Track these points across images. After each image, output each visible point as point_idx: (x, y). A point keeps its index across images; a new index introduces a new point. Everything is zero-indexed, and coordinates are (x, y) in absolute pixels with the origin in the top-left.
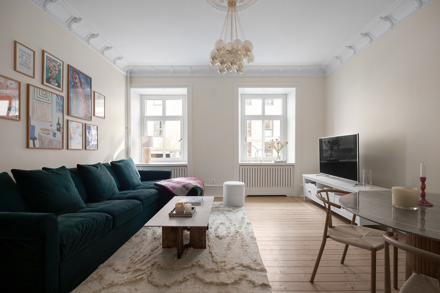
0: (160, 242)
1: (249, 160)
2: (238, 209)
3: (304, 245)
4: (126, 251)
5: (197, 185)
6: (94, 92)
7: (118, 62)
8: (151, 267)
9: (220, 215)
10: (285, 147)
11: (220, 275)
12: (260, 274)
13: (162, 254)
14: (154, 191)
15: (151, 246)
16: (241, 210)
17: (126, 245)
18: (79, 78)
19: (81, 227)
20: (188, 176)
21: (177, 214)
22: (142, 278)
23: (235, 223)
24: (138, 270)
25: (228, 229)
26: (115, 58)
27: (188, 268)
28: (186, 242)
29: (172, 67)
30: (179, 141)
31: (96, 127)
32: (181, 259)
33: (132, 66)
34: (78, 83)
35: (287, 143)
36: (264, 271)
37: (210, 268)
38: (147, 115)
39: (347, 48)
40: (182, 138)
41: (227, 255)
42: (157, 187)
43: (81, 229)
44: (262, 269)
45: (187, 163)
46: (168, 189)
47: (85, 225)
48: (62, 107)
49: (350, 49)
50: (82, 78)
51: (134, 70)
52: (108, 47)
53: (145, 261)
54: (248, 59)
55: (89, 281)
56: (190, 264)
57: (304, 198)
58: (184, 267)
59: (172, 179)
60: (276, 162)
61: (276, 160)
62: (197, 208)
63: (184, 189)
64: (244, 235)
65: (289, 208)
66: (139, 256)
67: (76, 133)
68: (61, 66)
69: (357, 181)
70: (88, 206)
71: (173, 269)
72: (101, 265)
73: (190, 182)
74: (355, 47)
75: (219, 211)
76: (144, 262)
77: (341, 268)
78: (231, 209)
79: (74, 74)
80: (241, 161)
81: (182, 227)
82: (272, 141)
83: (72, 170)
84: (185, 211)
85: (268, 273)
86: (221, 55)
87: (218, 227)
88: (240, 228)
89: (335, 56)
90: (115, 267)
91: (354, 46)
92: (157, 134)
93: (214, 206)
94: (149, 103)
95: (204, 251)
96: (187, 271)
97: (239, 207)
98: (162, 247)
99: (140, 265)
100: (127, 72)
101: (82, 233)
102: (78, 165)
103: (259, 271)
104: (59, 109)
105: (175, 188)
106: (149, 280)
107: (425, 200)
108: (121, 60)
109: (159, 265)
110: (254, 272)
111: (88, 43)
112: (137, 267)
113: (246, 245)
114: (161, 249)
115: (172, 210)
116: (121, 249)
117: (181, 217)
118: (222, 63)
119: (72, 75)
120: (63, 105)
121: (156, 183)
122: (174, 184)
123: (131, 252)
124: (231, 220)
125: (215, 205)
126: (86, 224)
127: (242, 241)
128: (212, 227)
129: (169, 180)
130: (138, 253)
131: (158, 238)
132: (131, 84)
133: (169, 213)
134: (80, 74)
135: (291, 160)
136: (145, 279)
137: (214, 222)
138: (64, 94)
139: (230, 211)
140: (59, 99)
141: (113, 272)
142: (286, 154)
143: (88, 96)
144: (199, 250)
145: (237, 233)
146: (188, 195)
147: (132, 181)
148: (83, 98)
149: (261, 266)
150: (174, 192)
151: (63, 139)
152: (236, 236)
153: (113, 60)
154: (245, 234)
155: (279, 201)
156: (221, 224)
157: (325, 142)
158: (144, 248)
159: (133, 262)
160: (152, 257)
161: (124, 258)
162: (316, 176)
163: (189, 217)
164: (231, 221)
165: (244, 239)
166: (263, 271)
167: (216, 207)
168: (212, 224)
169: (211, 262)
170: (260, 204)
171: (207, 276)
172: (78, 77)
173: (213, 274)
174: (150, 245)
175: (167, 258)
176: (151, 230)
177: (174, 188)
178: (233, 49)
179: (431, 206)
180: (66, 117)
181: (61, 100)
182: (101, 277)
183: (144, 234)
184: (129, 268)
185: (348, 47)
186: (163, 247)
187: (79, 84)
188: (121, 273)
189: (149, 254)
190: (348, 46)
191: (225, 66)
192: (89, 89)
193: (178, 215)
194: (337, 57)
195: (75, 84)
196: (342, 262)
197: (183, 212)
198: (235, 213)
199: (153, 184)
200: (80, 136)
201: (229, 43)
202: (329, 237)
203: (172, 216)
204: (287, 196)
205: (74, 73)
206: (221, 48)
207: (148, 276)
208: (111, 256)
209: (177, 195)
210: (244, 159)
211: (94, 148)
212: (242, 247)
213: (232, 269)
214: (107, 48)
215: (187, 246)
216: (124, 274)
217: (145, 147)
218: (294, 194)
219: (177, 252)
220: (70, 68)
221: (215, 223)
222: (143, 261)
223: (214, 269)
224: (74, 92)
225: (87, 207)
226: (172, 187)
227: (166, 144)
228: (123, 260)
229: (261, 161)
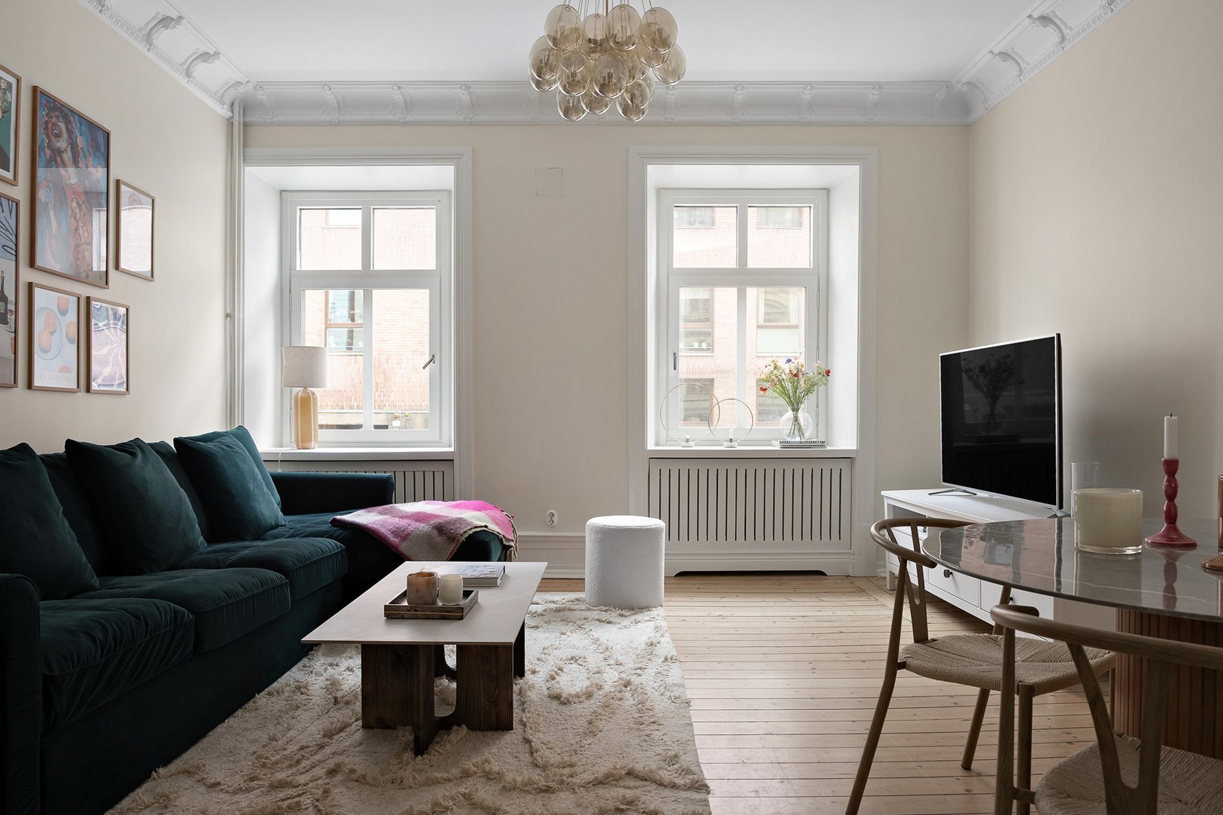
0: (353, 710)
1: (688, 437)
2: (639, 617)
3: (854, 721)
4: (238, 734)
5: (486, 526)
6: (118, 182)
7: (201, 69)
8: (326, 779)
9: (569, 633)
10: (822, 389)
11: (552, 799)
12: (685, 796)
13: (361, 744)
14: (329, 544)
15: (324, 723)
16: (647, 618)
17: (236, 720)
18: (70, 132)
19: (99, 635)
20: (457, 496)
21: (412, 608)
22: (298, 804)
23: (621, 659)
24: (282, 785)
25: (595, 675)
26: (189, 58)
27: (449, 780)
28: (442, 712)
29: (398, 85)
30: (424, 368)
31: (122, 311)
32: (425, 756)
33: (251, 86)
34: (66, 150)
35: (828, 373)
36: (701, 789)
37: (523, 781)
38: (304, 268)
39: (1034, 23)
40: (433, 356)
41: (581, 749)
42: (340, 532)
43: (100, 640)
44: (696, 782)
45: (452, 449)
46: (381, 537)
47: (110, 630)
48: (13, 238)
49: (1045, 27)
50: (78, 135)
51: (259, 97)
52: (168, 17)
53: (305, 763)
54: (664, 69)
55: (125, 809)
56: (455, 771)
57: (888, 579)
58: (437, 778)
59: (396, 505)
60: (785, 445)
61: (789, 440)
62: (484, 596)
63: (439, 540)
64: (650, 694)
65: (827, 613)
66: (285, 749)
67: (55, 331)
68: (11, 92)
69: (1055, 505)
70: (107, 584)
71: (399, 783)
72: (161, 770)
73: (461, 516)
74: (1061, 20)
75: (566, 621)
76: (302, 765)
77: (959, 779)
78: (613, 616)
79: (54, 120)
80: (657, 444)
81: (430, 646)
82: (773, 365)
83: (48, 460)
84: (443, 600)
85: (713, 794)
86: (569, 58)
87: (561, 669)
88: (639, 671)
89: (996, 51)
90: (206, 776)
91: (1056, 16)
92: (337, 344)
93: (553, 606)
94: (310, 221)
95: (506, 737)
96: (446, 789)
97: (642, 609)
98: (361, 724)
99: (290, 772)
100: (233, 104)
101: (105, 653)
102: (69, 443)
103: (684, 790)
104: (3, 246)
105: (408, 534)
106: (319, 810)
107: (1175, 529)
108: (212, 62)
109: (352, 771)
110: (666, 792)
111: (100, 8)
112: (281, 775)
113: (652, 720)
114: (358, 730)
115: (395, 597)
116: (220, 729)
117: (427, 618)
118: (572, 84)
119: (46, 123)
120: (17, 230)
121: (338, 517)
122: (403, 522)
123: (257, 738)
124: (607, 649)
125: (554, 602)
126: (115, 627)
127: (639, 711)
128: (537, 669)
129: (386, 509)
130: (280, 743)
131: (345, 699)
132: (246, 149)
133: (387, 604)
134: (72, 119)
135: (845, 439)
136: (308, 808)
137: (545, 654)
138: (20, 192)
139: (609, 623)
140: (3, 211)
141: (202, 789)
142: (824, 416)
143: (99, 194)
144: (489, 734)
145: (626, 687)
146: (455, 557)
147: (251, 508)
148: (82, 205)
149: (692, 777)
150: (404, 547)
151: (15, 353)
152: (619, 695)
153: (186, 61)
154: (654, 691)
155: (796, 592)
156: (572, 662)
157: (967, 371)
158: (298, 727)
159: (264, 764)
160: (328, 752)
161: (235, 754)
162: (930, 494)
163: (453, 619)
164: (608, 653)
165: (648, 704)
166: (697, 788)
167: (558, 610)
168: (538, 660)
169: (527, 766)
170: (723, 600)
171: (512, 802)
172: (64, 130)
173: (529, 797)
174: (320, 722)
175: (377, 755)
176: (321, 678)
177: (403, 535)
178: (611, 36)
179: (1192, 546)
180: (27, 275)
181: (11, 212)
182: (164, 801)
183: (298, 688)
184: (252, 779)
185: (1038, 19)
186: (365, 726)
187: (67, 156)
188: (227, 792)
189: (317, 745)
190: (1036, 15)
191: (582, 95)
192: (100, 172)
193: (415, 611)
194: (1005, 55)
195: (55, 157)
196: (967, 765)
197: (434, 602)
198: (625, 627)
199: (326, 523)
200: (71, 342)
201: (597, 16)
202: (905, 668)
203: (397, 614)
204: (825, 575)
205: (53, 115)
206: (566, 33)
207: (317, 800)
208: (190, 748)
209: (411, 558)
210: (667, 435)
211: (115, 388)
212: (636, 726)
213: (593, 785)
214: (166, 22)
215: (446, 724)
216: (237, 796)
217: (295, 390)
218: (854, 565)
219: (412, 738)
220: (40, 99)
221: (550, 658)
222: (298, 762)
223: (534, 783)
224: (51, 185)
225: (102, 586)
226: (396, 533)
227: (374, 384)
228: (232, 758)
229: (731, 440)
